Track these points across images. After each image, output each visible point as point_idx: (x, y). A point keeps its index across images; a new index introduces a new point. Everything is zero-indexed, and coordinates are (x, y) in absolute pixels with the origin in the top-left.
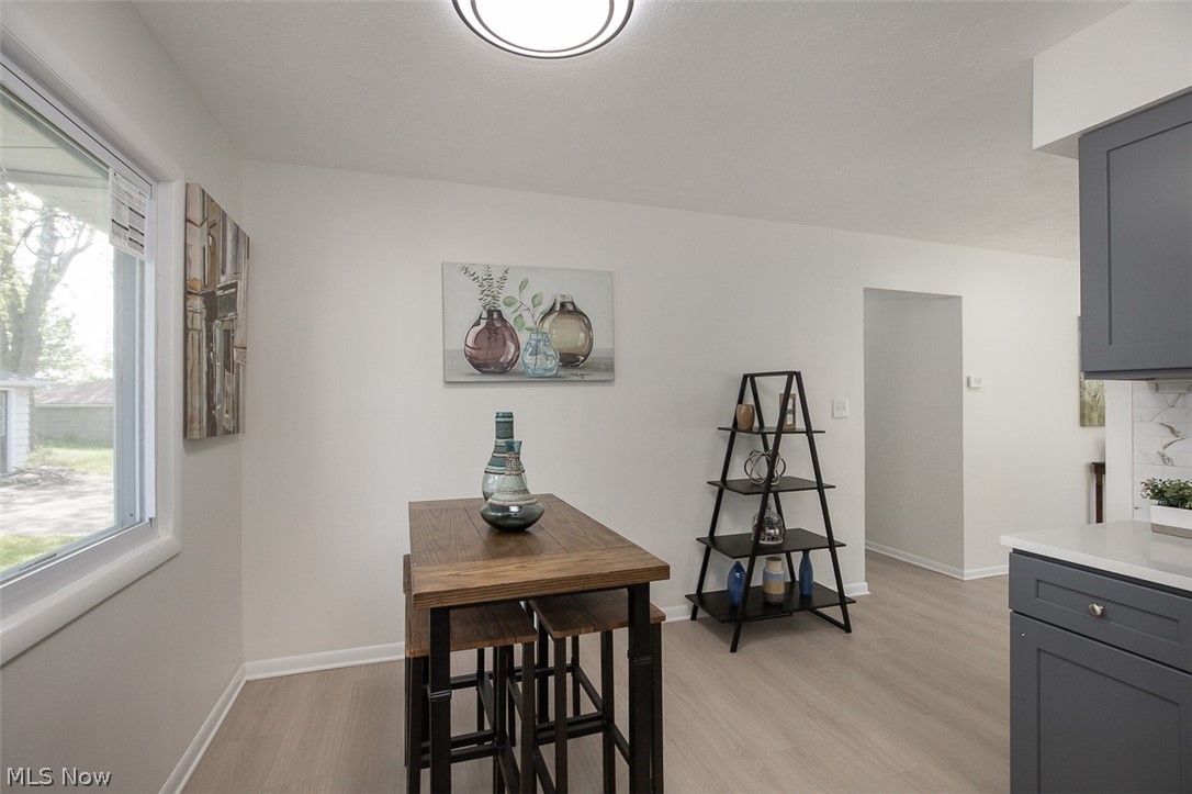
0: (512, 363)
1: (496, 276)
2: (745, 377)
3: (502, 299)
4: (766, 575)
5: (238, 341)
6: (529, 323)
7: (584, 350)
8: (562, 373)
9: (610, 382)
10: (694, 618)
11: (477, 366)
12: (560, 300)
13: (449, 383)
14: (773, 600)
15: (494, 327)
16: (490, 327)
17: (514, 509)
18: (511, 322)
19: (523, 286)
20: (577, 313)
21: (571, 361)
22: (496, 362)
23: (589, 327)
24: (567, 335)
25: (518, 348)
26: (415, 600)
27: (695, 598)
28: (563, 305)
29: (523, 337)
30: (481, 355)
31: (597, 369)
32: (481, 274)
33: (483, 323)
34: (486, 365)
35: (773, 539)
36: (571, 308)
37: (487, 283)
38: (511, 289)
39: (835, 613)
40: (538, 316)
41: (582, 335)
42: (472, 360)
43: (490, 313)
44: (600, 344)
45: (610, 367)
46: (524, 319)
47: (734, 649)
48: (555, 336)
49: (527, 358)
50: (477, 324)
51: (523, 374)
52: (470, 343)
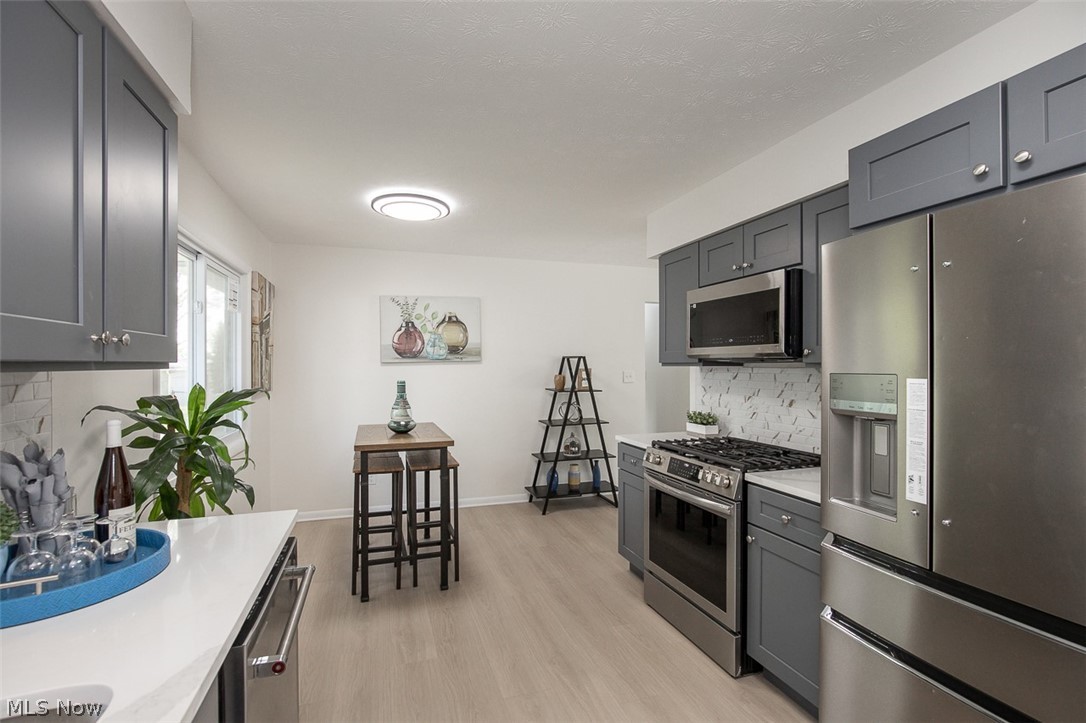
0: (420, 352)
1: (411, 302)
2: (564, 359)
3: (414, 315)
4: (570, 474)
5: (270, 344)
6: (430, 329)
7: (463, 344)
8: (449, 357)
9: (479, 362)
10: (531, 501)
11: (399, 354)
12: (448, 315)
13: (383, 363)
14: (575, 488)
15: (410, 331)
16: (407, 333)
17: (403, 423)
18: (419, 328)
19: (426, 308)
20: (458, 322)
21: (454, 350)
22: (411, 351)
23: (465, 330)
24: (453, 335)
25: (423, 343)
26: (356, 448)
27: (532, 490)
28: (450, 318)
29: (426, 337)
30: (402, 347)
31: (471, 355)
32: (402, 302)
33: (403, 329)
34: (405, 353)
35: (574, 453)
36: (454, 319)
37: (405, 306)
38: (419, 310)
39: (609, 495)
40: (435, 325)
41: (462, 335)
42: (396, 350)
43: (407, 323)
44: (473, 340)
45: (479, 354)
46: (427, 326)
47: (544, 514)
48: (445, 336)
49: (428, 349)
50: (400, 330)
51: (426, 358)
52: (396, 341)
